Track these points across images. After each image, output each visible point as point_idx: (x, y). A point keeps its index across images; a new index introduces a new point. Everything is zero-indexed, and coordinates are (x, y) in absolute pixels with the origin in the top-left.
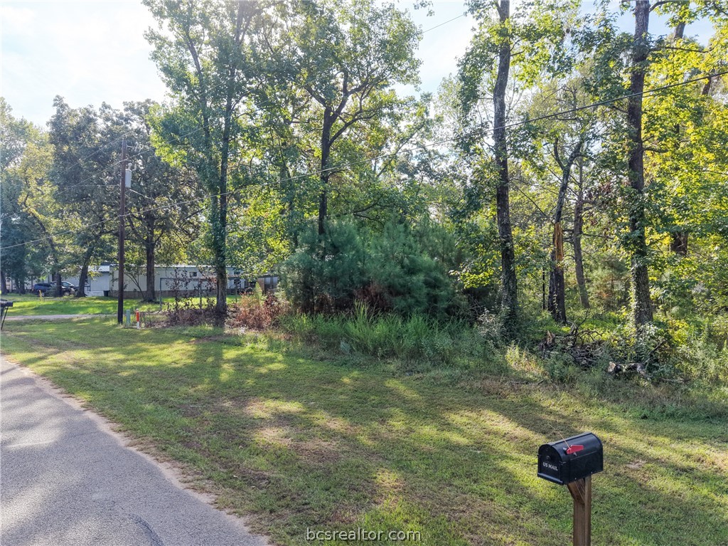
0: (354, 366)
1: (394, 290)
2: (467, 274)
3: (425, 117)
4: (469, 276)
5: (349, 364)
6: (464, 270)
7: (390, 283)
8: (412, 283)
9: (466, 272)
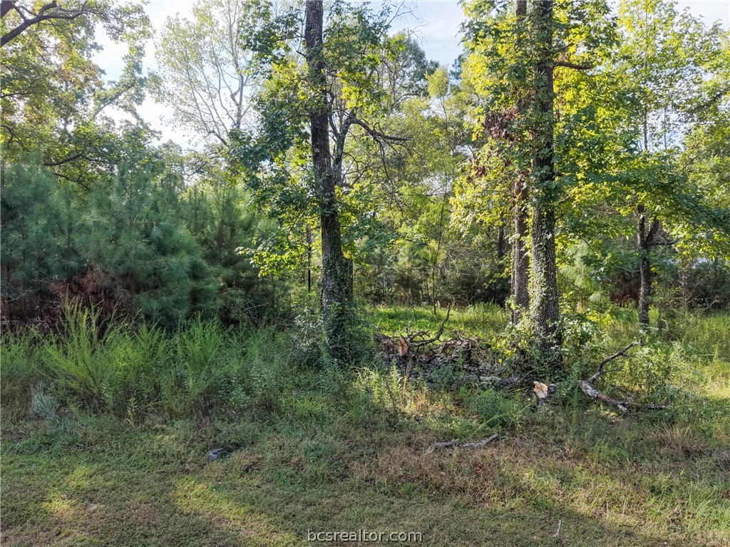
0: (73, 450)
1: (133, 281)
2: (264, 254)
3: (137, 75)
4: (268, 256)
5: (57, 446)
6: (260, 248)
7: (129, 268)
8: (171, 269)
9: (263, 250)
